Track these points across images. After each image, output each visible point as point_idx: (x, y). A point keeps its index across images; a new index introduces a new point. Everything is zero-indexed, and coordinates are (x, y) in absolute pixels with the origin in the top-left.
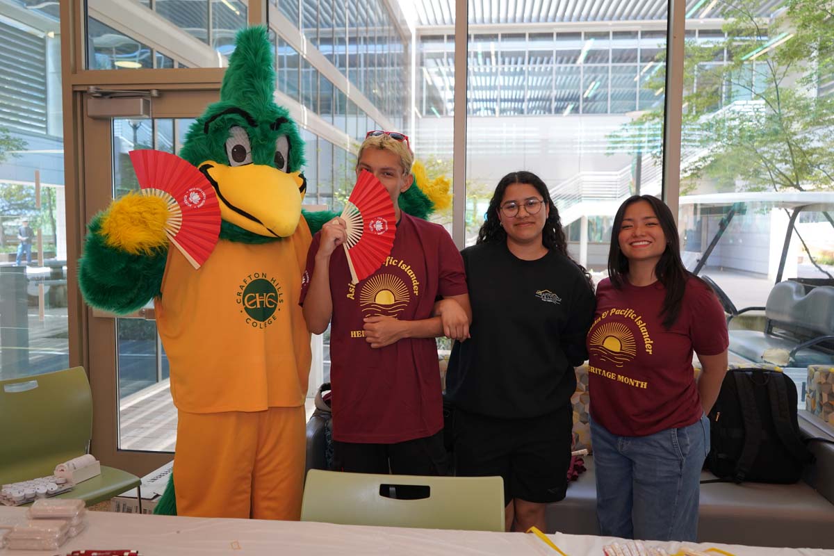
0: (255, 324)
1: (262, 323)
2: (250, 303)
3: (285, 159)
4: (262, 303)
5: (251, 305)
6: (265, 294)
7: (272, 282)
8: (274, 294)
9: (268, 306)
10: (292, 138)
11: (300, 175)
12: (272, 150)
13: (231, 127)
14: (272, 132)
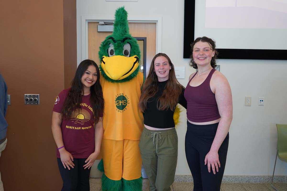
0: (119, 111)
1: (121, 111)
2: (117, 104)
3: (129, 52)
4: (122, 104)
5: (118, 104)
6: (123, 101)
7: (125, 97)
8: (126, 101)
9: (124, 105)
10: (131, 44)
11: (135, 57)
12: (123, 49)
13: (110, 43)
14: (122, 43)
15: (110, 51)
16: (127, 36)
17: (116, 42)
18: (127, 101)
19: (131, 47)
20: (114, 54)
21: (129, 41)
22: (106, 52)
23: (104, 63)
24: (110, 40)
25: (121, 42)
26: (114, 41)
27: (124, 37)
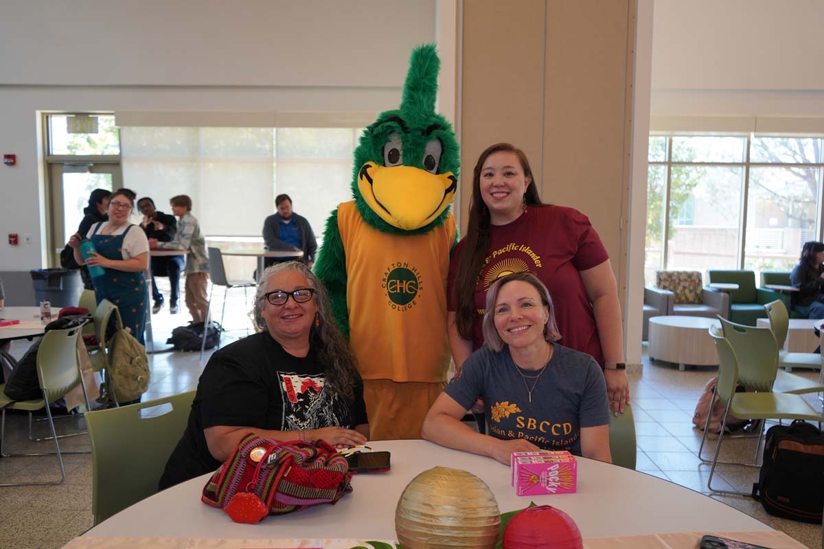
0: (394, 307)
1: (401, 306)
2: (391, 288)
4: (402, 289)
5: (391, 290)
6: (405, 281)
7: (413, 271)
8: (414, 282)
9: (408, 291)
10: (445, 143)
11: (450, 177)
13: (390, 133)
14: (423, 137)
15: (389, 151)
16: (438, 120)
17: (409, 132)
19: (443, 151)
20: (400, 161)
21: (439, 135)
22: (380, 153)
23: (371, 181)
25: (422, 133)
26: (405, 129)
27: (431, 124)
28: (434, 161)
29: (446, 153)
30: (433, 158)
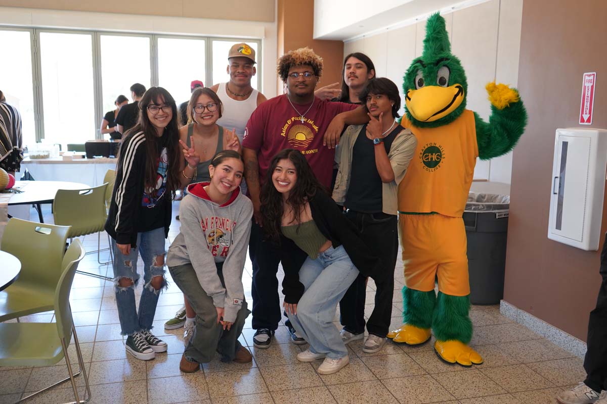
0: (427, 169)
2: (426, 158)
3: (447, 80)
4: (432, 159)
5: (426, 160)
6: (434, 154)
7: (439, 148)
8: (439, 154)
9: (436, 160)
10: (450, 67)
11: (457, 87)
12: (437, 76)
13: (417, 70)
14: (435, 68)
15: (418, 80)
16: (443, 55)
17: (426, 67)
18: (441, 154)
19: (450, 73)
20: (424, 84)
21: (446, 63)
22: (412, 83)
23: (410, 99)
24: (418, 64)
25: (434, 65)
26: (424, 66)
27: (438, 58)
28: (445, 80)
29: (452, 73)
30: (444, 78)
